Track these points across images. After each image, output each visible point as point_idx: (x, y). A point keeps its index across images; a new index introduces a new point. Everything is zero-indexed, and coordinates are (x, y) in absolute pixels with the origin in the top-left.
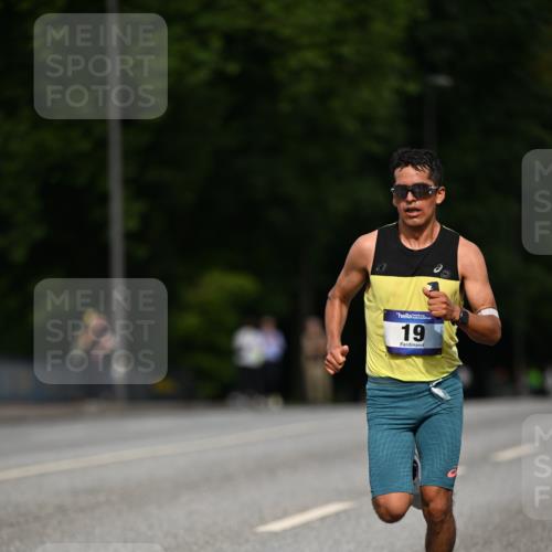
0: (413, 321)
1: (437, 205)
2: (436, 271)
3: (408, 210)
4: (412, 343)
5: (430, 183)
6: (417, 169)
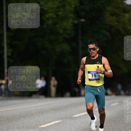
0: (93, 73)
1: (98, 51)
2: (97, 63)
3: (92, 53)
4: (94, 78)
5: (95, 47)
6: (93, 45)
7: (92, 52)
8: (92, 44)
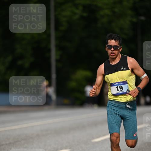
2: (121, 69)
7: (113, 51)
8: (115, 40)
